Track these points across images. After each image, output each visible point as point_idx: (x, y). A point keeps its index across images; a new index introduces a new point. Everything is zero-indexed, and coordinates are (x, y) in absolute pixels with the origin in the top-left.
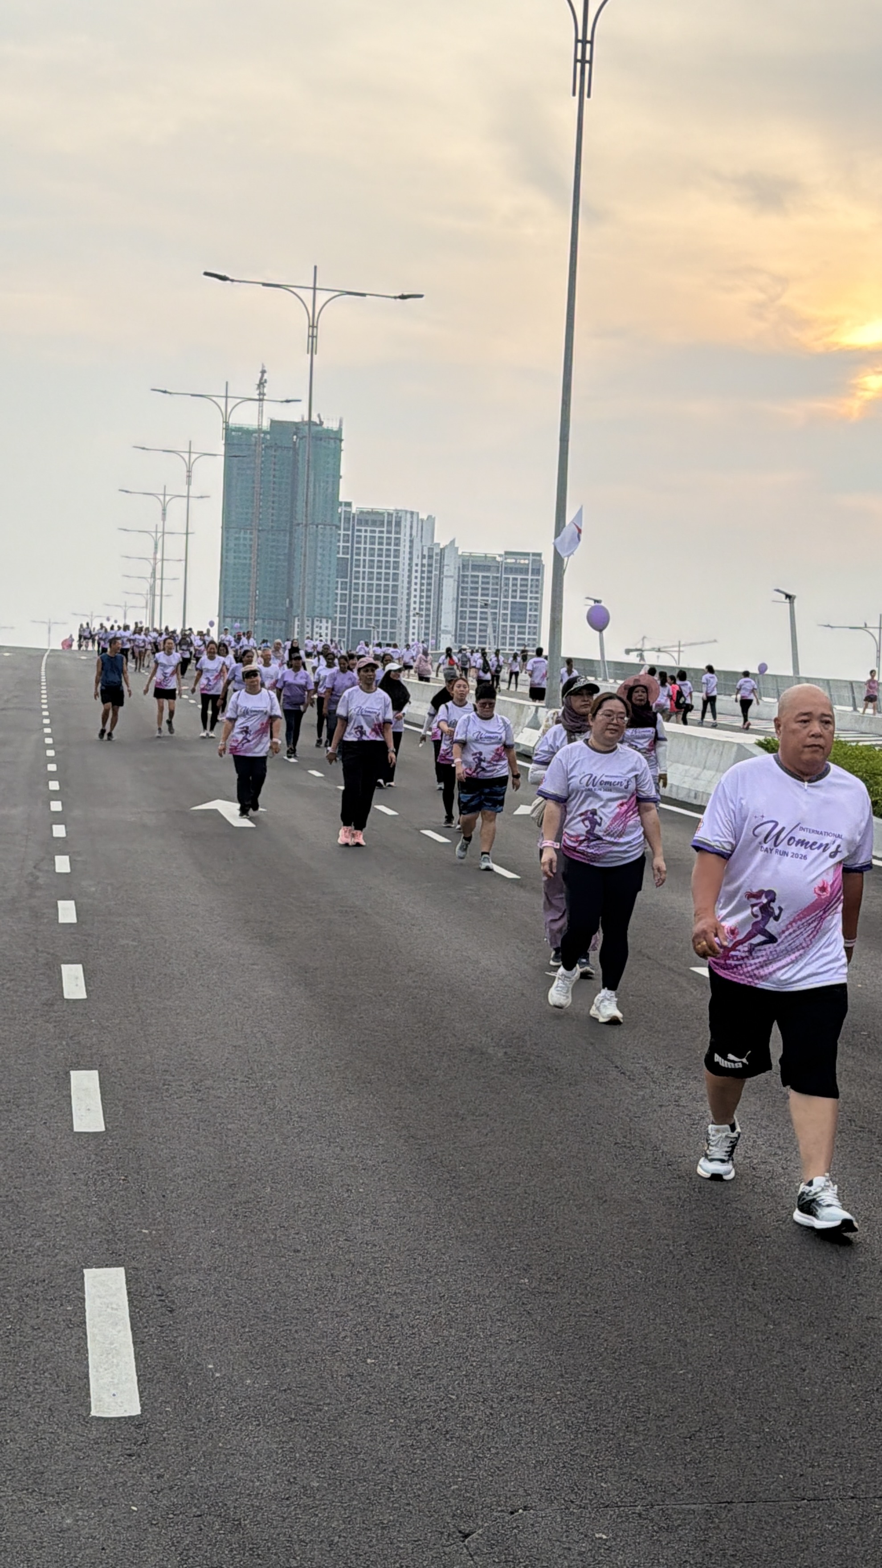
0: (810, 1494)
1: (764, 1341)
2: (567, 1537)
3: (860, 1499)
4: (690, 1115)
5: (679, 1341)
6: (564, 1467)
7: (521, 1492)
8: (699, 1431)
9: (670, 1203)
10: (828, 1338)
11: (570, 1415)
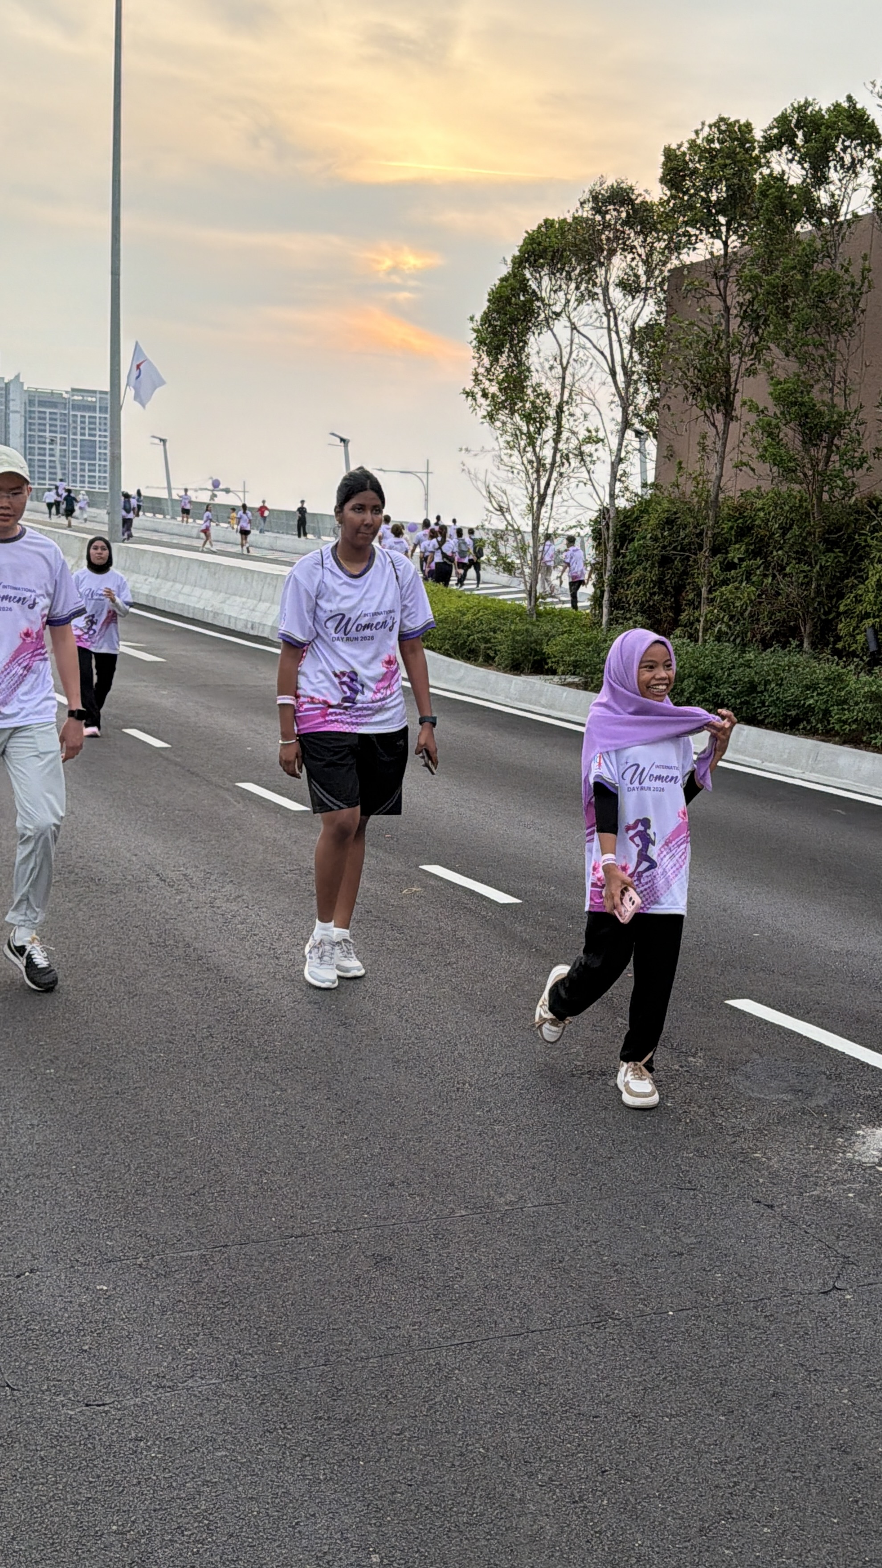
0: (298, 1232)
1: (270, 1105)
2: (70, 1292)
3: (341, 1232)
4: (223, 915)
5: (193, 1112)
6: (73, 1231)
7: (29, 1257)
8: (203, 1188)
9: (197, 993)
10: (328, 1098)
11: (83, 1185)
